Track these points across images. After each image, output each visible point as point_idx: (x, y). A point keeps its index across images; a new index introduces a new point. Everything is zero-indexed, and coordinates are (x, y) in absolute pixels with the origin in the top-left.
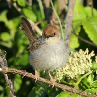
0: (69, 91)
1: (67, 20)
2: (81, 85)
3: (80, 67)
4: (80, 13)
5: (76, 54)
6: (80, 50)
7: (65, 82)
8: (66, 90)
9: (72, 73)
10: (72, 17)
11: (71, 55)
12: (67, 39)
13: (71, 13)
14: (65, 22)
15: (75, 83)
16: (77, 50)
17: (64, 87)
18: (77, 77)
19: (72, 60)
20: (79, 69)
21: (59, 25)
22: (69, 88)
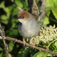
0: (43, 51)
1: (42, 7)
2: (51, 47)
3: (50, 36)
4: (50, 3)
5: (47, 28)
6: (50, 26)
7: (41, 46)
8: (42, 51)
9: (45, 40)
10: (45, 5)
11: (45, 29)
12: (42, 19)
13: (44, 3)
14: (41, 8)
15: (47, 46)
16: (48, 25)
17: (40, 49)
18: (48, 42)
19: (45, 32)
20: (49, 38)
21: (37, 10)
22: (43, 50)
